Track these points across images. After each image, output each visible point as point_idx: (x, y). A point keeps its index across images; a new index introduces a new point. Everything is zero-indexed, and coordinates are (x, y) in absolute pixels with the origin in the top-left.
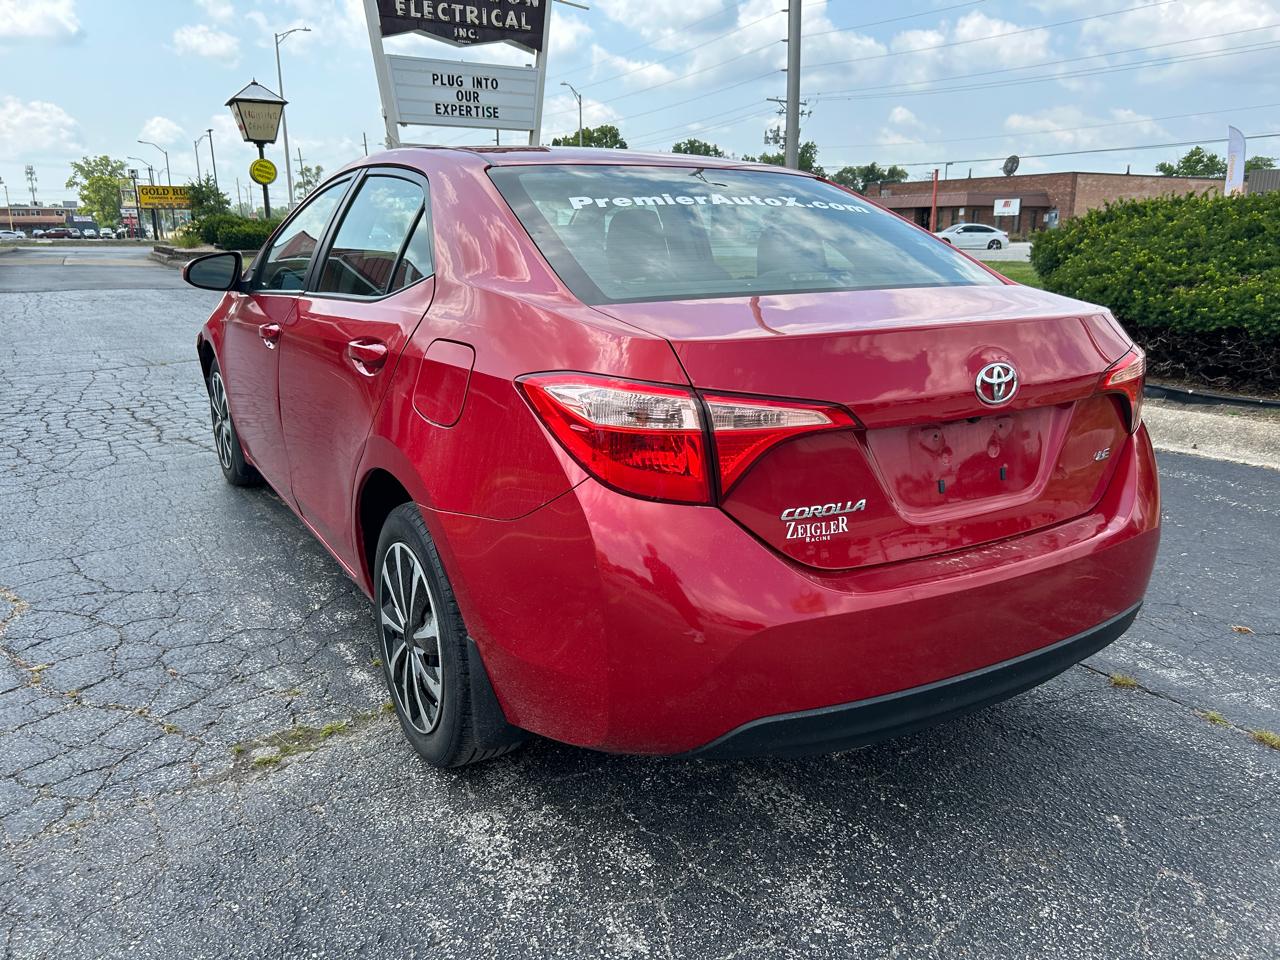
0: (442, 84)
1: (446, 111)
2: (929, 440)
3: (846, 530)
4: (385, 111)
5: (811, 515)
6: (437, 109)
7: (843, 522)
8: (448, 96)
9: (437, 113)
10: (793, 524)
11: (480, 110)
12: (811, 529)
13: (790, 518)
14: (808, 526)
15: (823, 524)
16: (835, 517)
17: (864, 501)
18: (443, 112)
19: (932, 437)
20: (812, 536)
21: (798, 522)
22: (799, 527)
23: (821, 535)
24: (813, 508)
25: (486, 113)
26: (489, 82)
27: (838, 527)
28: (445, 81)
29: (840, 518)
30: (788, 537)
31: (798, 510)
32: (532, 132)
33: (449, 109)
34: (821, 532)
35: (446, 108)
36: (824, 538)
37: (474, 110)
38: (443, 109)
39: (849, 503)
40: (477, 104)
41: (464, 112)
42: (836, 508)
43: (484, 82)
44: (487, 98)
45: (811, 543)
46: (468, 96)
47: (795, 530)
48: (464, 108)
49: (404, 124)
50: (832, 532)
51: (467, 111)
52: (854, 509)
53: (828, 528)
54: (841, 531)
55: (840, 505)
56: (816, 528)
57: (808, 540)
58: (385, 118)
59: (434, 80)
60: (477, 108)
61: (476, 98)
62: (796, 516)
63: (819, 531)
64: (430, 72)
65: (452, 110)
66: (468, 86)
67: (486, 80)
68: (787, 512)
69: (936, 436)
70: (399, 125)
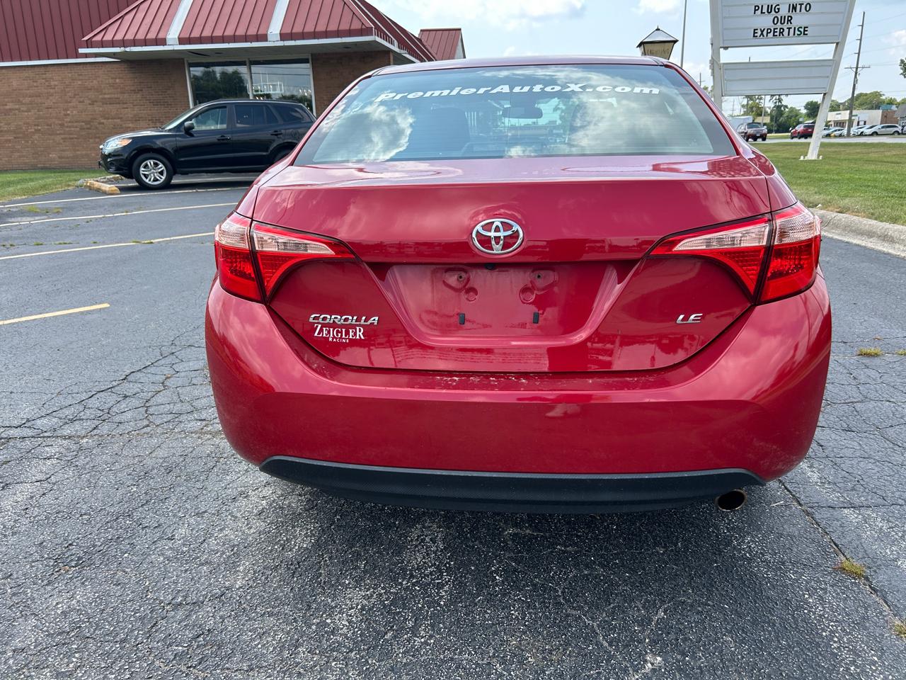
0: (762, 13)
1: (762, 34)
2: (453, 279)
3: (362, 337)
4: (712, 39)
5: (332, 321)
6: (755, 33)
7: (360, 331)
8: (766, 21)
9: (754, 36)
10: (320, 326)
11: (792, 31)
12: (333, 332)
13: (316, 321)
14: (331, 329)
15: (344, 330)
16: (354, 327)
17: (377, 318)
18: (759, 35)
19: (456, 277)
20: (334, 337)
21: (323, 325)
22: (324, 329)
23: (341, 337)
24: (333, 317)
25: (797, 32)
26: (803, 7)
27: (355, 334)
28: (765, 10)
29: (358, 328)
30: (316, 335)
31: (322, 316)
32: (837, 44)
33: (765, 33)
34: (342, 335)
35: (762, 32)
36: (344, 341)
37: (786, 31)
38: (760, 33)
39: (364, 318)
40: (789, 25)
41: (777, 34)
42: (352, 320)
43: (798, 7)
44: (799, 20)
45: (332, 342)
46: (782, 20)
47: (321, 330)
48: (778, 30)
49: (726, 48)
50: (351, 337)
51: (780, 33)
52: (368, 323)
53: (347, 333)
54: (358, 337)
55: (355, 318)
56: (338, 332)
57: (330, 339)
58: (712, 44)
59: (755, 10)
60: (789, 29)
61: (789, 21)
62: (320, 320)
63: (340, 334)
64: (751, 5)
65: (767, 33)
66: (784, 11)
67: (801, 5)
68: (313, 316)
69: (461, 277)
70: (722, 50)
